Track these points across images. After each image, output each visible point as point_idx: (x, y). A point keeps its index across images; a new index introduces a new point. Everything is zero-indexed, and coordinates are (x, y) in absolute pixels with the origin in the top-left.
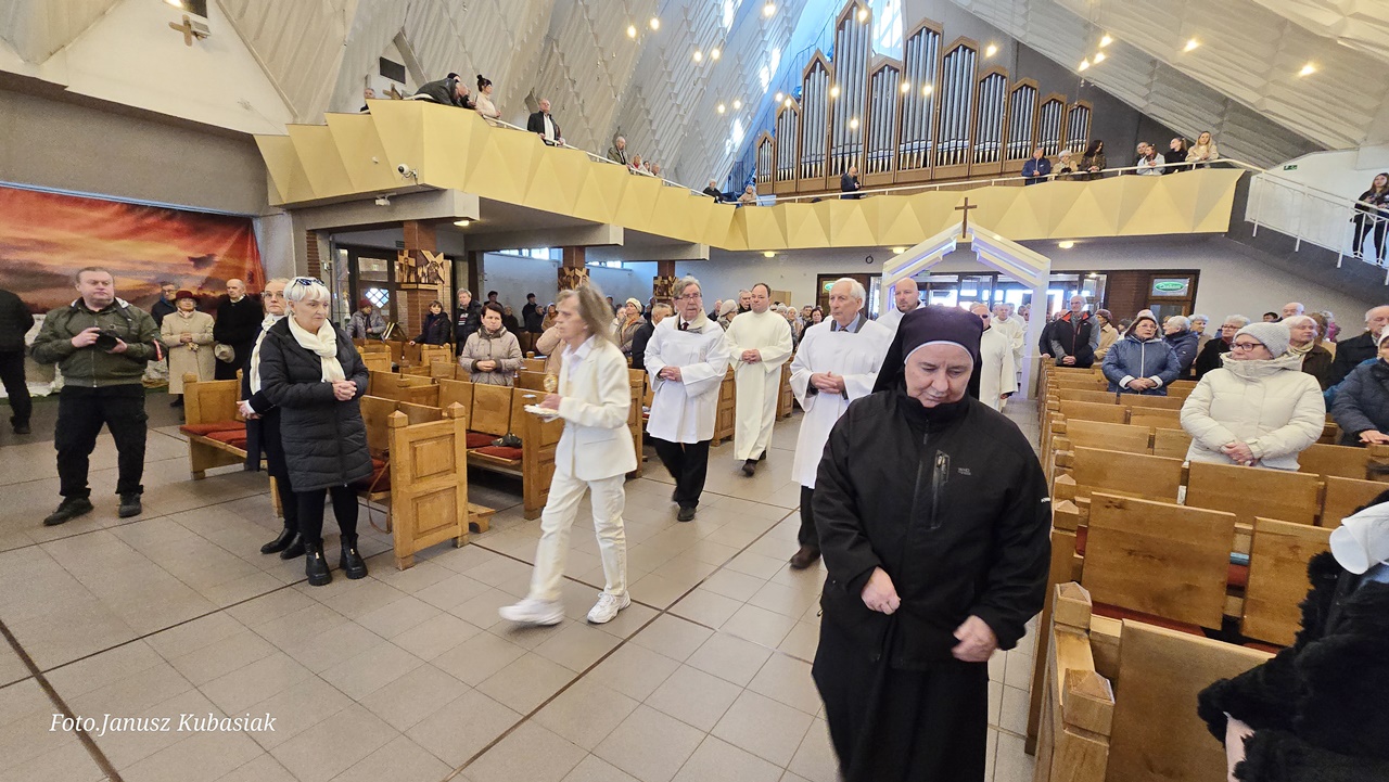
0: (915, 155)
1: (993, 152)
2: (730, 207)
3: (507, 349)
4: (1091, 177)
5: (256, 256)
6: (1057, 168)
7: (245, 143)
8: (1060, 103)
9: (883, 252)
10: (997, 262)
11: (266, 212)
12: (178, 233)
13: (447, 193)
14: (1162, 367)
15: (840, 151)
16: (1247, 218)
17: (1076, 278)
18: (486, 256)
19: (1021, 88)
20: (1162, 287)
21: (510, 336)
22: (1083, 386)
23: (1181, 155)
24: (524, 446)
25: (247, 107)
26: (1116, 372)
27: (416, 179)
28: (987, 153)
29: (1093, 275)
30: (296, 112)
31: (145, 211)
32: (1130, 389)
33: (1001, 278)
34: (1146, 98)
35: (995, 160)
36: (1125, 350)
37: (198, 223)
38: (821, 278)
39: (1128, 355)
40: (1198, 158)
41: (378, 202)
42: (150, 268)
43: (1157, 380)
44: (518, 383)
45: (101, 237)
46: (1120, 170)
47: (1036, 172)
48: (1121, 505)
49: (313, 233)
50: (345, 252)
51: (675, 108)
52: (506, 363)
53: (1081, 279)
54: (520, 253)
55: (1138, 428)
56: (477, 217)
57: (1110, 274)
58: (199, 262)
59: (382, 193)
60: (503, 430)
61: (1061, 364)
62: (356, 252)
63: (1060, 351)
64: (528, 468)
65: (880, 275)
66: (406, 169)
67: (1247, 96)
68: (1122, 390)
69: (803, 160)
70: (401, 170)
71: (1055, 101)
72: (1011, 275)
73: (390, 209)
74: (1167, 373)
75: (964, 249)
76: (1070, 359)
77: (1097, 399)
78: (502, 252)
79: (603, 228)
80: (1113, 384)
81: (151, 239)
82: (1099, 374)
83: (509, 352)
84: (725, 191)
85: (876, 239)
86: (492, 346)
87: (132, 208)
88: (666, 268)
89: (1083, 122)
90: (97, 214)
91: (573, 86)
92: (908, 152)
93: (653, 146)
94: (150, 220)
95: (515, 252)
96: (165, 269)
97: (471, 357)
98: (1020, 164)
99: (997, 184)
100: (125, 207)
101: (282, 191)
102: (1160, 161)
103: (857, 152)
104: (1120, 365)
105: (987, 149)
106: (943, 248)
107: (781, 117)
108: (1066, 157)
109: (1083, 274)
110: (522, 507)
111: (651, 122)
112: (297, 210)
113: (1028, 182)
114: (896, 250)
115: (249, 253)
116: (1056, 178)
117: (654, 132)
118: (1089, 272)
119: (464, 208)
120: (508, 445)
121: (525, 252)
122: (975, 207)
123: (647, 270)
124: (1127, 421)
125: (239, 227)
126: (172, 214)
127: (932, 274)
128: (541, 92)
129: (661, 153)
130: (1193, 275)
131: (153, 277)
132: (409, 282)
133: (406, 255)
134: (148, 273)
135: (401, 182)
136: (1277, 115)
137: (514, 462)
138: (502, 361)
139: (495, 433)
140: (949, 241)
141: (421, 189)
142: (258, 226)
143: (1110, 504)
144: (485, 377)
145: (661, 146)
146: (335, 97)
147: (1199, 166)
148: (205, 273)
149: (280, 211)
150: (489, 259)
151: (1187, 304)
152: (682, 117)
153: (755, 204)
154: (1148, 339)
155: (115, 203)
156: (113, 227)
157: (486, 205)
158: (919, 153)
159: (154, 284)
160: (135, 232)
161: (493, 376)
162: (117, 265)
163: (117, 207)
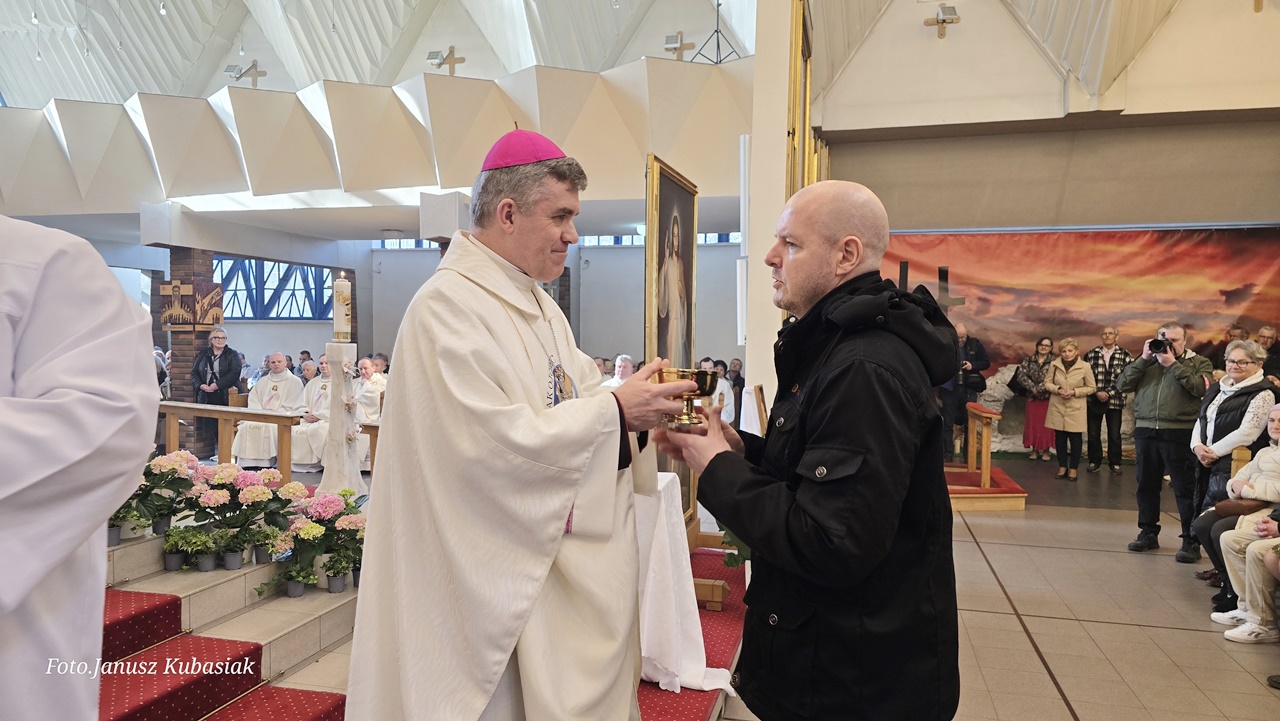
12: (1211, 260)
31: (1177, 237)
42: (1173, 308)
45: (1128, 275)
81: (1187, 272)
87: (1163, 235)
90: (1128, 249)
94: (1181, 248)
96: (1190, 308)
100: (1156, 235)
155: (1146, 232)
162: (1138, 306)
163: (1148, 236)
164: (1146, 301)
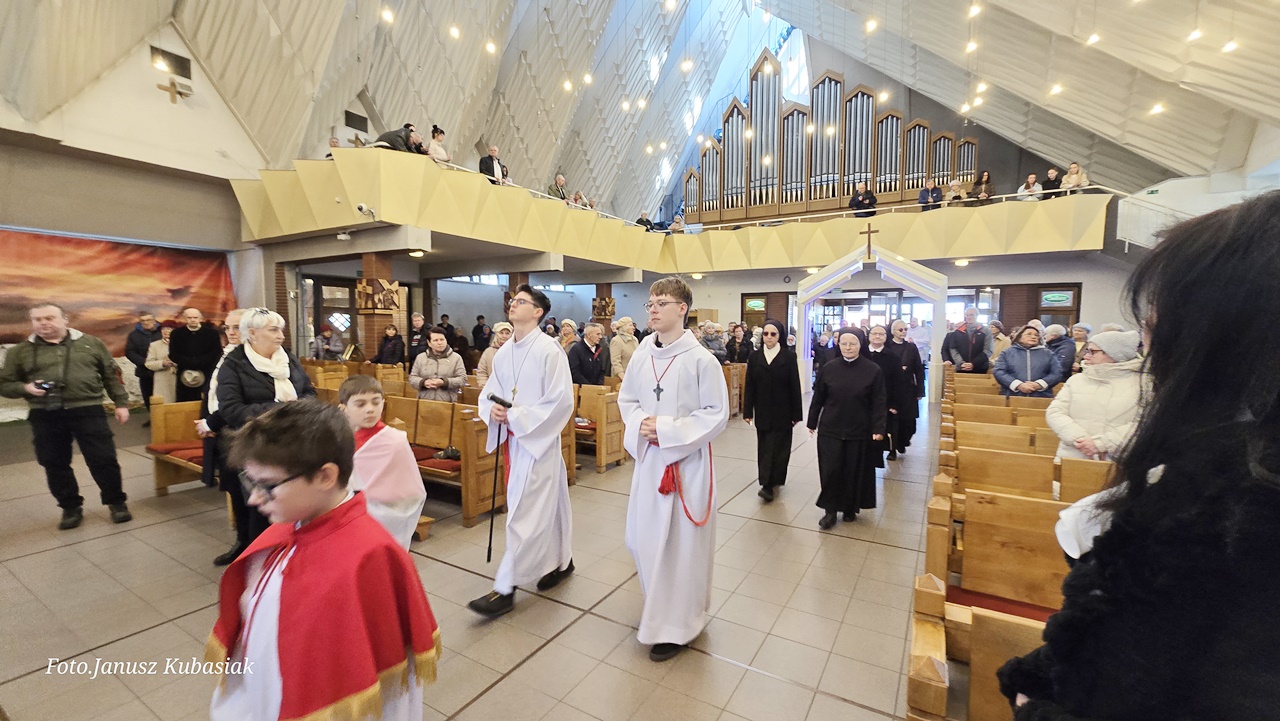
0: (825, 187)
1: (893, 183)
2: (660, 235)
3: (453, 368)
4: (982, 203)
5: (229, 287)
6: (949, 196)
7: (222, 187)
8: (949, 139)
9: (796, 273)
10: (900, 280)
11: (239, 247)
12: (158, 268)
13: (402, 230)
14: (1046, 371)
15: (758, 184)
16: (1119, 236)
17: (972, 292)
18: (439, 283)
19: (915, 127)
20: (1049, 298)
21: (457, 356)
22: (978, 390)
23: (1057, 183)
24: (462, 458)
25: (224, 155)
26: (1006, 377)
27: (374, 217)
28: (888, 184)
29: (988, 289)
30: (269, 160)
31: (128, 248)
32: (1019, 392)
33: (905, 294)
34: (1024, 133)
35: (895, 189)
36: (1013, 356)
37: (178, 258)
38: (745, 296)
39: (1015, 362)
40: (1071, 186)
41: (339, 237)
42: (130, 299)
43: (1043, 383)
44: (462, 399)
45: (87, 273)
46: (1004, 196)
47: (931, 200)
48: (992, 501)
49: (281, 265)
50: (310, 282)
51: (610, 149)
52: (453, 381)
53: (977, 293)
54: (471, 280)
55: (1022, 429)
56: (429, 249)
57: (1002, 287)
58: (176, 293)
59: (343, 230)
60: (444, 443)
61: (960, 371)
62: (321, 281)
63: (958, 358)
64: (467, 479)
65: (795, 293)
66: (365, 208)
67: (1109, 132)
68: (1013, 393)
69: (725, 193)
70: (360, 209)
71: (945, 138)
72: (912, 290)
73: (351, 243)
74: (1051, 377)
75: (870, 268)
76: (968, 365)
77: (991, 402)
78: (455, 279)
79: (544, 256)
80: (1005, 389)
81: (139, 274)
82: (993, 380)
83: (455, 371)
84: (657, 221)
85: (792, 262)
86: (438, 365)
87: (116, 246)
88: (604, 290)
89: (970, 155)
90: (84, 252)
91: (518, 133)
92: (818, 185)
93: (591, 183)
94: (133, 257)
95: (466, 279)
96: (144, 300)
97: (419, 375)
98: (916, 193)
99: (896, 211)
100: (109, 245)
101: (254, 227)
102: (1038, 189)
103: (773, 185)
104: (1010, 371)
105: (888, 181)
106: (851, 269)
107: (705, 155)
108: (956, 186)
109: (979, 289)
110: (461, 516)
111: (588, 162)
112: (267, 245)
113: (925, 209)
114: (809, 271)
115: (223, 284)
116: (949, 205)
117: (591, 171)
118: (984, 287)
119: (417, 241)
120: (448, 458)
121: (476, 279)
122: (877, 231)
123: (587, 293)
124: (1014, 422)
125: (215, 260)
126: (153, 251)
127: (844, 291)
128: (488, 140)
129: (598, 188)
130: (1076, 287)
131: (132, 308)
132: (366, 309)
133: (364, 284)
134: (129, 304)
135: (360, 219)
136: (1137, 147)
137: (453, 474)
138: (450, 380)
139: (438, 446)
140: (856, 262)
141: (378, 225)
142: (232, 261)
143: (981, 500)
144: (432, 394)
145: (597, 184)
146: (304, 147)
147: (1073, 192)
148: (182, 302)
149: (252, 246)
150: (443, 287)
151: (1072, 314)
152: (616, 157)
153: (682, 231)
154: (1033, 346)
155: (100, 242)
156: (99, 264)
157: (437, 238)
158: (828, 185)
159: (132, 314)
160: (117, 268)
161: (440, 393)
162: (100, 297)
163: (102, 245)
164: (106, 293)
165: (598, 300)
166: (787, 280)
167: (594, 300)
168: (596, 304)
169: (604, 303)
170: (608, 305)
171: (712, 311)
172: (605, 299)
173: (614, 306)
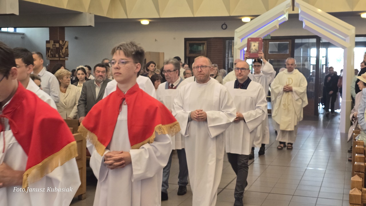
65: (233, 38)
88: (57, 33)
106: (280, 19)
114: (244, 19)
140: (283, 13)
165: (52, 42)
166: (224, 27)
167: (47, 42)
168: (50, 46)
169: (57, 45)
170: (61, 47)
171: (159, 53)
172: (58, 42)
173: (67, 48)
